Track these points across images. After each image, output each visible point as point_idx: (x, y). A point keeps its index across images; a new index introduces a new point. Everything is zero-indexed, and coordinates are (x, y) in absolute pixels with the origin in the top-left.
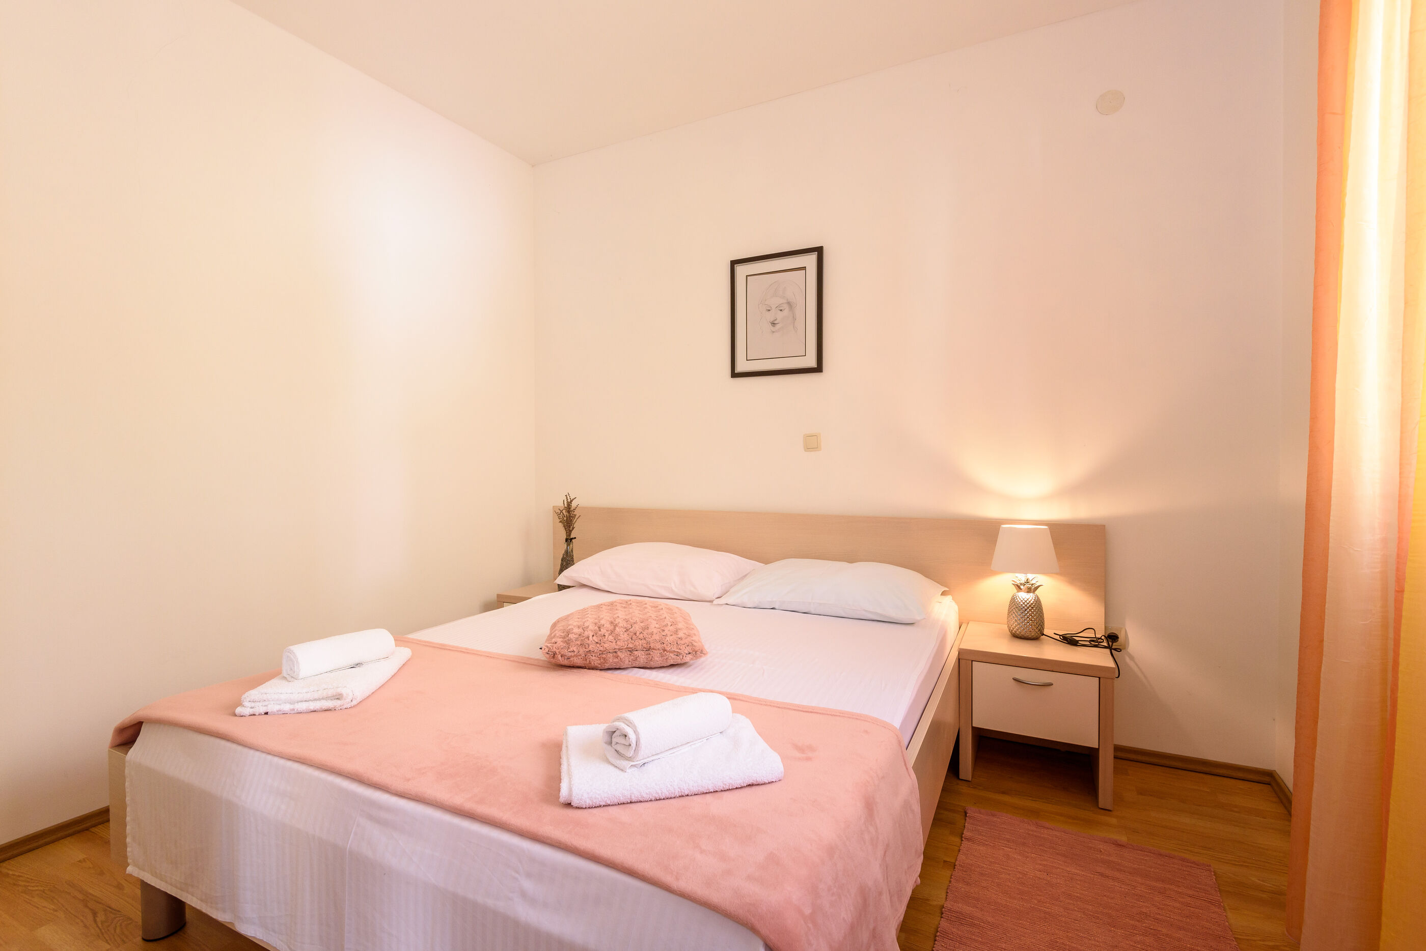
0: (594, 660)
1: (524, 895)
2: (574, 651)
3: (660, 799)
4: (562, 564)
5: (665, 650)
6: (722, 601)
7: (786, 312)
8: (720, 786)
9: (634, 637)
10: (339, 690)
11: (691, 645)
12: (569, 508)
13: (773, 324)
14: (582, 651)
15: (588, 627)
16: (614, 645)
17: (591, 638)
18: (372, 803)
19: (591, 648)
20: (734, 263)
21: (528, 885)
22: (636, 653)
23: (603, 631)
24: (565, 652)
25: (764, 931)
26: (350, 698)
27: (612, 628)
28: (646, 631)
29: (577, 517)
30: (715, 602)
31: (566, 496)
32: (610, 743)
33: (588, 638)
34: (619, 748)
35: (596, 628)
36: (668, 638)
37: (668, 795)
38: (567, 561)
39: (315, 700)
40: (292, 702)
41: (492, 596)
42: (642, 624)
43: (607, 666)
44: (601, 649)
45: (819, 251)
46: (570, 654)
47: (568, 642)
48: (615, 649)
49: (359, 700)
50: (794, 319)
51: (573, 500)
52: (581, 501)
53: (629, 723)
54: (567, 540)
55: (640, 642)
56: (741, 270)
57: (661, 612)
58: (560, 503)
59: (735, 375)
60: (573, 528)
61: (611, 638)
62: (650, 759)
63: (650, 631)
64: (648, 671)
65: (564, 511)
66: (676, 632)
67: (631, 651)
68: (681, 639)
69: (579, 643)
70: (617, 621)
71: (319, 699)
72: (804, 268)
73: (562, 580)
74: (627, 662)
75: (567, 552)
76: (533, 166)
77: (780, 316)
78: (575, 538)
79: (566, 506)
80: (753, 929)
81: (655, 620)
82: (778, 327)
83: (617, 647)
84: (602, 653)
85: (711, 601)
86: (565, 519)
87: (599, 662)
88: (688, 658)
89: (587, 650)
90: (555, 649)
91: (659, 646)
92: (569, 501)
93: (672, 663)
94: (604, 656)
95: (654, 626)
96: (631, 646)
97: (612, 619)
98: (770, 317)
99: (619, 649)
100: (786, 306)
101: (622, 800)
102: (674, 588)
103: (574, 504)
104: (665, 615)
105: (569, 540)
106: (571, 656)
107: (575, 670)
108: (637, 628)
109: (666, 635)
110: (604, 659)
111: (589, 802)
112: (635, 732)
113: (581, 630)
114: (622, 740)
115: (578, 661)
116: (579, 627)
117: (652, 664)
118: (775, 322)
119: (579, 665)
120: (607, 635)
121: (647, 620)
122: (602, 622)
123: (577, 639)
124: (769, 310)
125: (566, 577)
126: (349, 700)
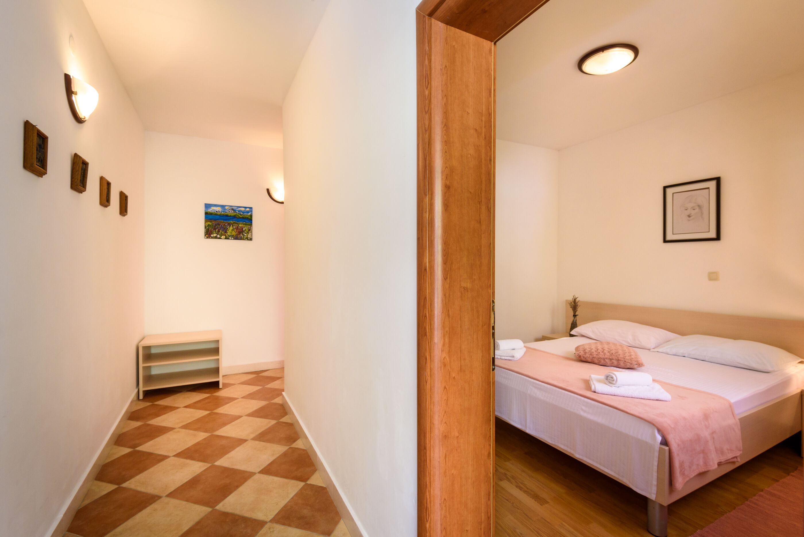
0: (596, 361)
1: (582, 410)
2: (587, 356)
3: (624, 397)
4: (571, 326)
5: (625, 361)
6: (656, 350)
7: (697, 210)
8: (646, 397)
9: (612, 355)
10: (513, 355)
11: (637, 361)
12: (575, 301)
13: (689, 216)
14: (591, 357)
15: (593, 349)
16: (603, 356)
17: (594, 352)
18: (533, 383)
19: (595, 356)
20: (665, 188)
21: (584, 408)
22: (613, 361)
23: (599, 351)
24: (584, 356)
25: (657, 425)
26: (516, 357)
27: (602, 350)
28: (617, 353)
29: (578, 306)
30: (651, 350)
31: (573, 296)
32: (607, 379)
33: (593, 352)
34: (610, 381)
35: (596, 349)
36: (626, 357)
37: (627, 396)
38: (574, 325)
39: (506, 356)
40: (500, 356)
41: (540, 336)
42: (615, 351)
43: (601, 364)
44: (599, 357)
45: (718, 180)
46: (586, 357)
47: (585, 353)
48: (604, 358)
49: (518, 359)
50: (702, 213)
51: (577, 298)
52: (581, 298)
53: (614, 374)
54: (574, 316)
55: (615, 357)
56: (669, 191)
57: (624, 348)
58: (571, 298)
59: (665, 241)
60: (577, 311)
61: (602, 354)
62: (621, 386)
63: (619, 354)
64: (618, 368)
65: (573, 303)
66: (630, 356)
67: (611, 360)
68: (632, 358)
69: (590, 353)
70: (605, 348)
71: (508, 356)
72: (708, 188)
73: (573, 332)
74: (609, 364)
75: (573, 321)
76: (559, 151)
77: (693, 212)
78: (578, 315)
79: (573, 300)
80: (653, 425)
81: (621, 350)
82: (692, 218)
83: (605, 357)
84: (599, 358)
85: (649, 350)
86: (573, 306)
87: (597, 362)
88: (636, 366)
89: (593, 356)
90: (580, 355)
91: (623, 359)
92: (575, 298)
93: (628, 367)
94: (600, 360)
95: (620, 352)
96: (611, 358)
97: (602, 347)
98: (687, 212)
99: (606, 358)
100: (697, 208)
101: (612, 394)
102: (629, 341)
103: (577, 300)
104: (626, 349)
105: (575, 316)
106: (587, 358)
107: (588, 363)
108: (613, 352)
109: (626, 356)
110: (600, 361)
111: (601, 392)
112: (616, 376)
113: (590, 349)
114: (611, 379)
115: (589, 360)
116: (589, 348)
117: (620, 366)
118: (690, 215)
119: (589, 361)
120: (600, 352)
121: (617, 350)
122: (598, 348)
123: (589, 352)
124: (686, 210)
125: (575, 331)
126: (516, 358)
